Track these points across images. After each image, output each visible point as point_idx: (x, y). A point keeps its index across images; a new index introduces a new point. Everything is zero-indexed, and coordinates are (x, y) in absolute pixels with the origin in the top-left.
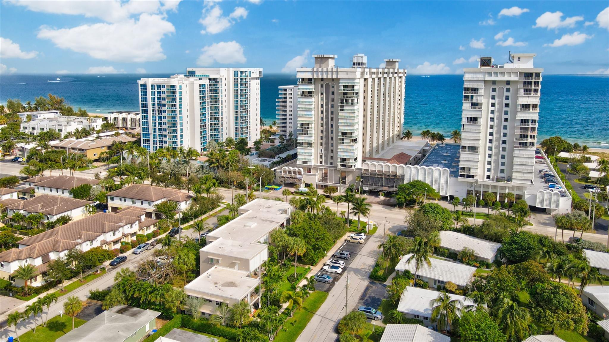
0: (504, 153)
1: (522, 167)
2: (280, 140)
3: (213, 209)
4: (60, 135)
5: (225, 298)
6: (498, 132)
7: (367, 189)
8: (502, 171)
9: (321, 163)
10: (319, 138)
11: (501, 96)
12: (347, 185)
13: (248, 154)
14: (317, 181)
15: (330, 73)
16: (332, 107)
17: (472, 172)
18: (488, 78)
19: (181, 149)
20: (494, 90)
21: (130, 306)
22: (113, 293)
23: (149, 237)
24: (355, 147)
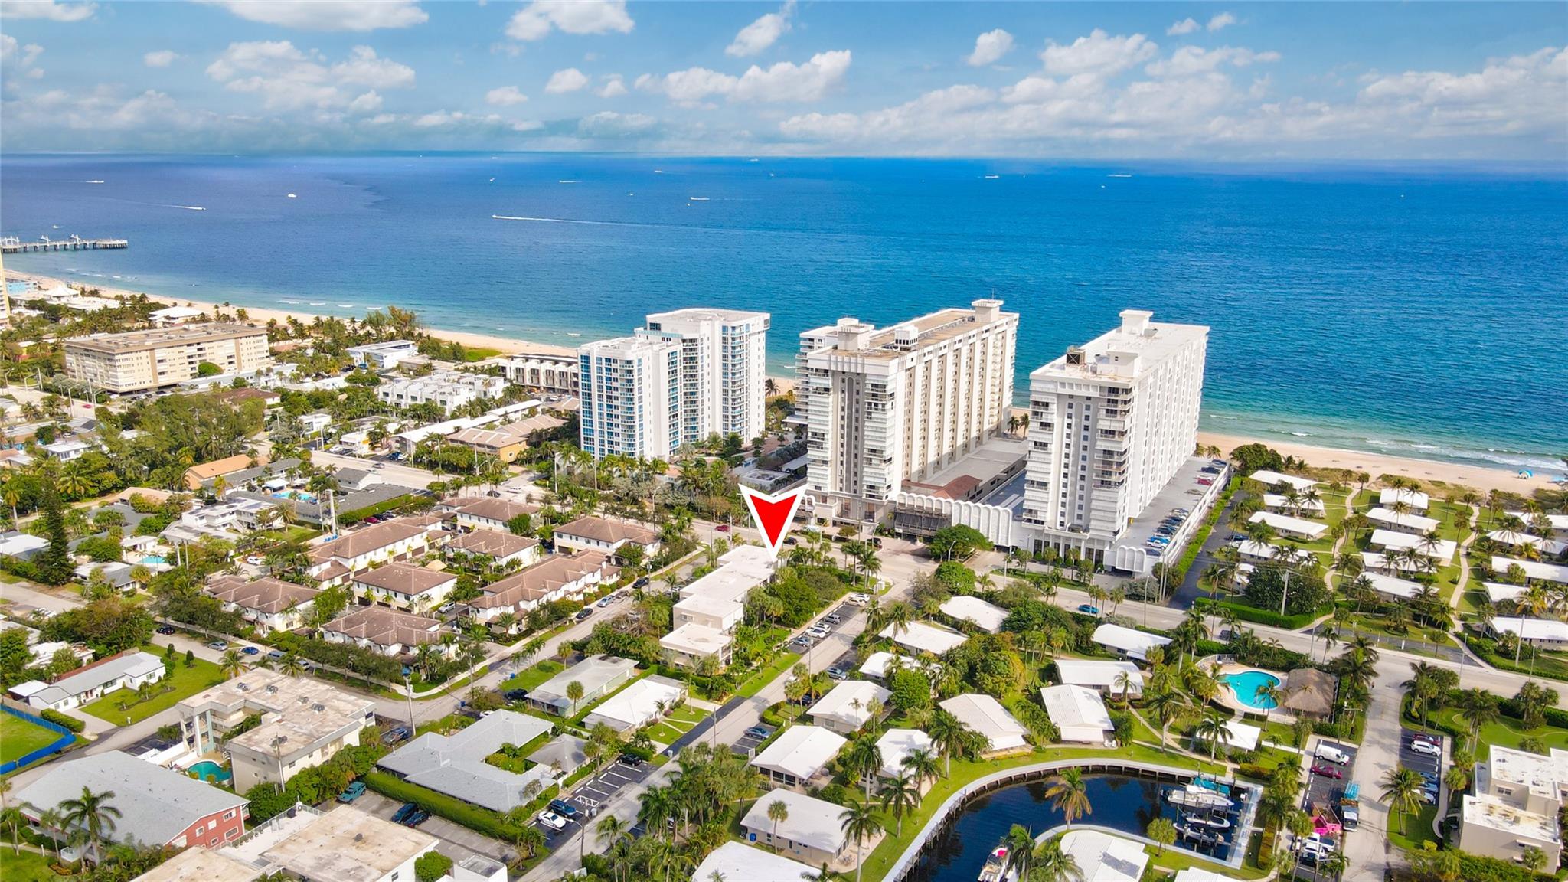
0: (1082, 492)
1: (1102, 514)
2: (795, 435)
3: (687, 553)
4: (444, 411)
5: (697, 651)
6: (1075, 464)
7: (901, 531)
8: (1080, 517)
9: (841, 489)
10: (839, 454)
11: (1079, 416)
12: (876, 524)
13: (741, 464)
14: (834, 516)
15: (853, 365)
16: (857, 411)
17: (1040, 517)
18: (1061, 390)
19: (641, 460)
20: (1070, 406)
21: (609, 655)
22: (593, 642)
23: (613, 588)
24: (886, 471)
